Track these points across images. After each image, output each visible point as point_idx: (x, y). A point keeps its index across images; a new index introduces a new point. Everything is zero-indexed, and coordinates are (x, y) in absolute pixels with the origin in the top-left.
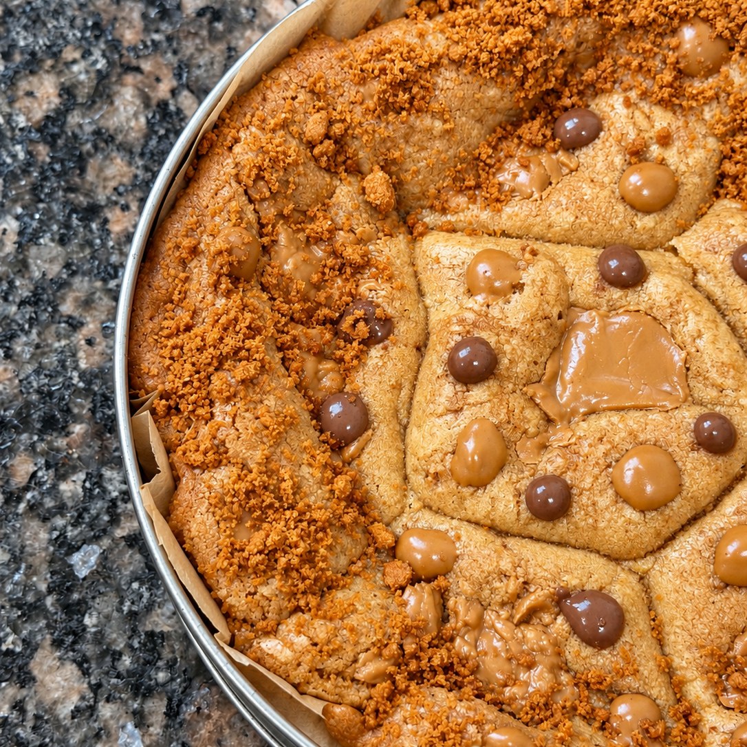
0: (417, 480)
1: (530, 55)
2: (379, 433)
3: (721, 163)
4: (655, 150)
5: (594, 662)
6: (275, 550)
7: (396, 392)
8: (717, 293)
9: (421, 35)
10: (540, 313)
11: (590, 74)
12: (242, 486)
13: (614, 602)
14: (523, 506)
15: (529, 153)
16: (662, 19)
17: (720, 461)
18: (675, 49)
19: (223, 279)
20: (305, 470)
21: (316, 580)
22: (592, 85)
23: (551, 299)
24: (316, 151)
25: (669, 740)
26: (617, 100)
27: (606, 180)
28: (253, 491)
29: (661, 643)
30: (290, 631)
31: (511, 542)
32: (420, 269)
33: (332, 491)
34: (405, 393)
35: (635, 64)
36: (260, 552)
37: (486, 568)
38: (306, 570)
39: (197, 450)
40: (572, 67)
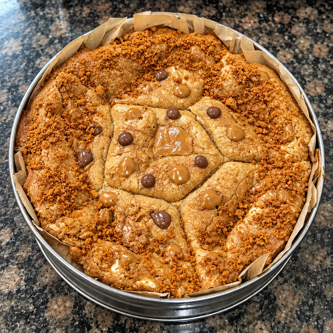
0: (107, 177)
1: (146, 53)
2: (96, 162)
3: (204, 86)
4: (184, 81)
5: (160, 234)
6: (56, 195)
7: (102, 150)
8: (203, 122)
9: (115, 48)
10: (148, 126)
11: (165, 61)
12: (48, 175)
13: (168, 214)
14: (140, 184)
15: (146, 82)
16: (185, 44)
17: (203, 170)
18: (189, 53)
19: (49, 113)
20: (70, 172)
21: (70, 206)
22: (165, 64)
23: (151, 121)
24: (81, 79)
25: (184, 260)
26: (173, 68)
27: (169, 89)
28: (51, 177)
29: (183, 228)
30: (59, 222)
31: (136, 196)
32: (112, 114)
33: (78, 179)
34: (105, 151)
35: (178, 57)
36: (51, 195)
37: (126, 203)
38: (67, 202)
39: (35, 164)
40: (160, 58)
